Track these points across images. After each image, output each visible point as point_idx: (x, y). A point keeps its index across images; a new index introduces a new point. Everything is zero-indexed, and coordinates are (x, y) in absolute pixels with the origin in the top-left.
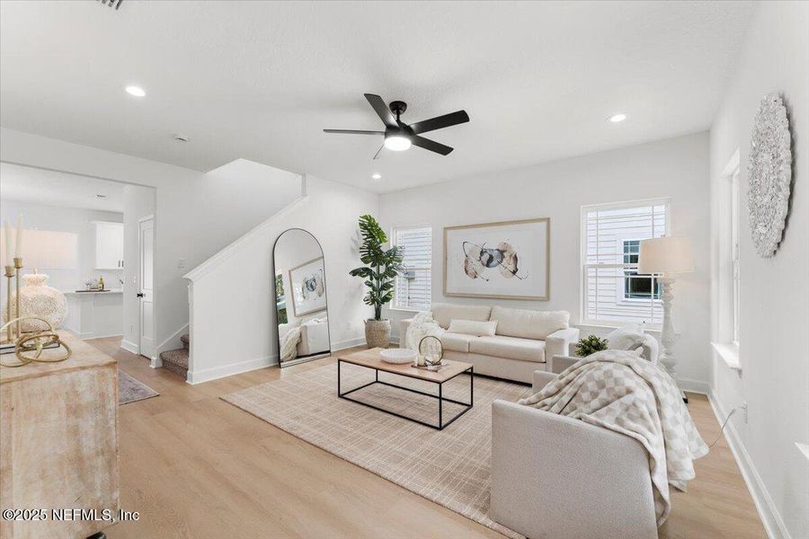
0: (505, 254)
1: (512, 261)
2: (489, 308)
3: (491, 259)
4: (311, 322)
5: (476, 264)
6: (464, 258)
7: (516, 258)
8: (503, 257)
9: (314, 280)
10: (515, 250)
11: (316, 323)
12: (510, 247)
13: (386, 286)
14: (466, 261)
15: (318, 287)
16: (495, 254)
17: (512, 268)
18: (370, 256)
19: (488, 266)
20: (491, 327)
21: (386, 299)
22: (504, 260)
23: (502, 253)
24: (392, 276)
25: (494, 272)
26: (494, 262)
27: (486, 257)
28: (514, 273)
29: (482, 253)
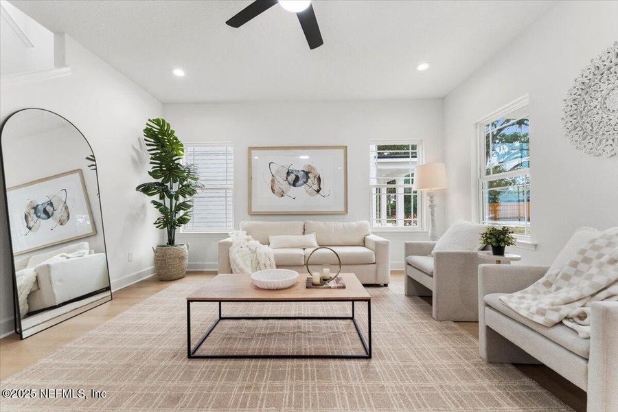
0: (309, 175)
1: (316, 182)
2: (302, 223)
3: (297, 179)
4: (56, 259)
5: (282, 184)
6: (270, 177)
7: (319, 179)
8: (308, 178)
9: (51, 204)
10: (319, 171)
11: (64, 260)
12: (314, 169)
13: (184, 206)
14: (273, 181)
15: (59, 213)
16: (301, 175)
17: (316, 187)
18: (161, 170)
19: (294, 185)
20: (311, 239)
21: (183, 221)
22: (309, 181)
23: (307, 174)
24: (191, 195)
25: (301, 190)
26: (300, 182)
27: (292, 177)
28: (318, 191)
29: (288, 174)
